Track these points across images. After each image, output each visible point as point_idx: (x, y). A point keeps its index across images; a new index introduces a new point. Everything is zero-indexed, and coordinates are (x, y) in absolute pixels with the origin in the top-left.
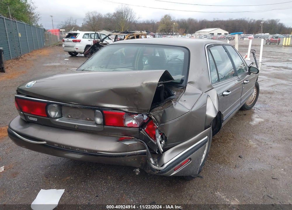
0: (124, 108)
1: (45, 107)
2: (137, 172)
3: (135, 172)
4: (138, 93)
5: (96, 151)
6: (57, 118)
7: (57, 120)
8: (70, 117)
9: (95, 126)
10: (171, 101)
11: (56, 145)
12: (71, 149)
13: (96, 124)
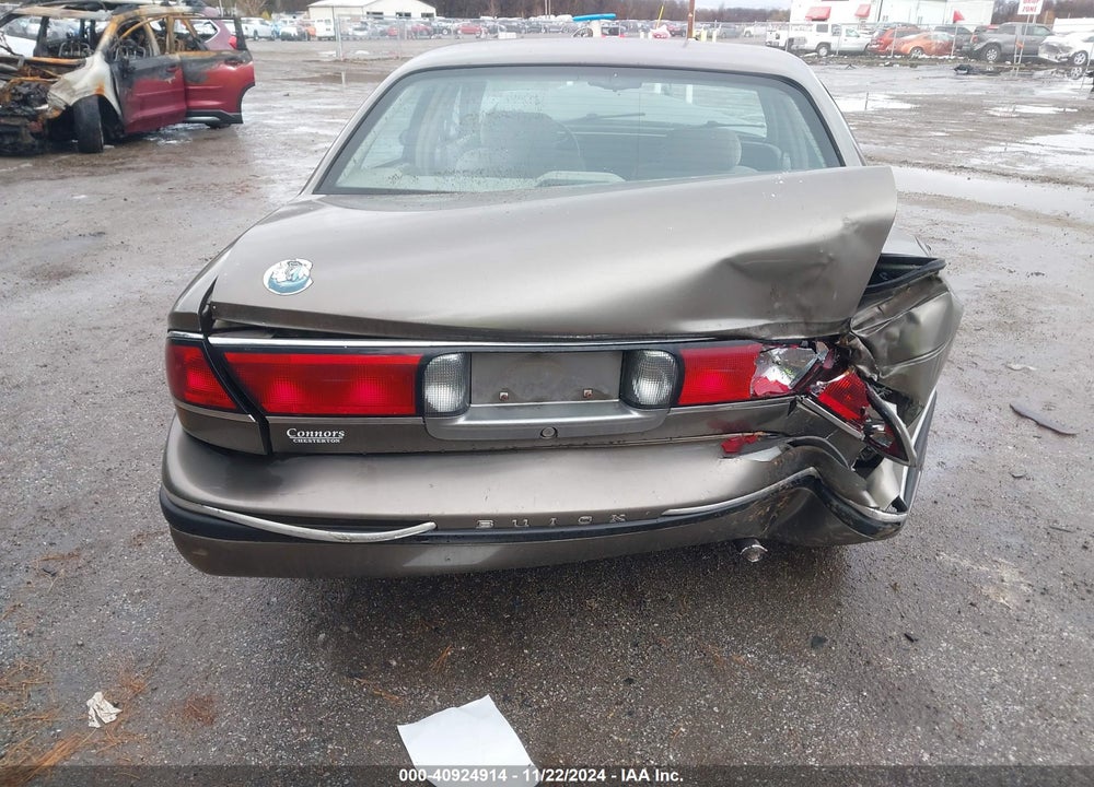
0: (762, 327)
1: (414, 375)
2: (755, 552)
3: (746, 557)
4: (825, 261)
5: (657, 512)
6: (457, 413)
7: (462, 421)
8: (504, 399)
9: (635, 415)
10: (930, 279)
11: (485, 524)
12: (557, 526)
13: (638, 406)
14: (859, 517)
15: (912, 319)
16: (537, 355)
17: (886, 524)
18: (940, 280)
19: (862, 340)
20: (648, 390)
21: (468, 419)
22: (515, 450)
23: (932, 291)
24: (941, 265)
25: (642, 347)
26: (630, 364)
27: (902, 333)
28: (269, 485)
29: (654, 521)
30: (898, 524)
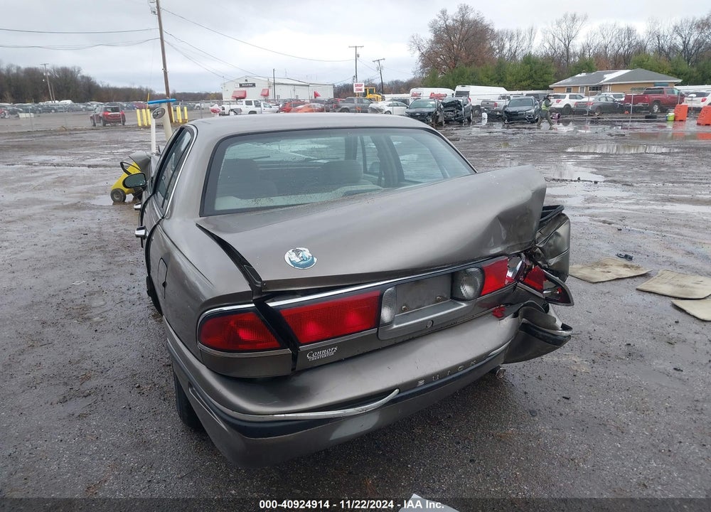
5: (487, 355)
6: (392, 322)
7: (394, 326)
8: (405, 310)
9: (464, 305)
10: (559, 215)
11: (421, 383)
12: (450, 375)
13: (464, 300)
14: (554, 337)
15: (558, 235)
16: (417, 282)
17: (565, 337)
18: (564, 215)
19: (540, 248)
20: (467, 290)
21: (397, 324)
22: (413, 339)
23: (561, 220)
24: (562, 208)
25: (467, 267)
26: (454, 280)
27: (554, 242)
28: (301, 393)
29: (485, 361)
30: (569, 336)
